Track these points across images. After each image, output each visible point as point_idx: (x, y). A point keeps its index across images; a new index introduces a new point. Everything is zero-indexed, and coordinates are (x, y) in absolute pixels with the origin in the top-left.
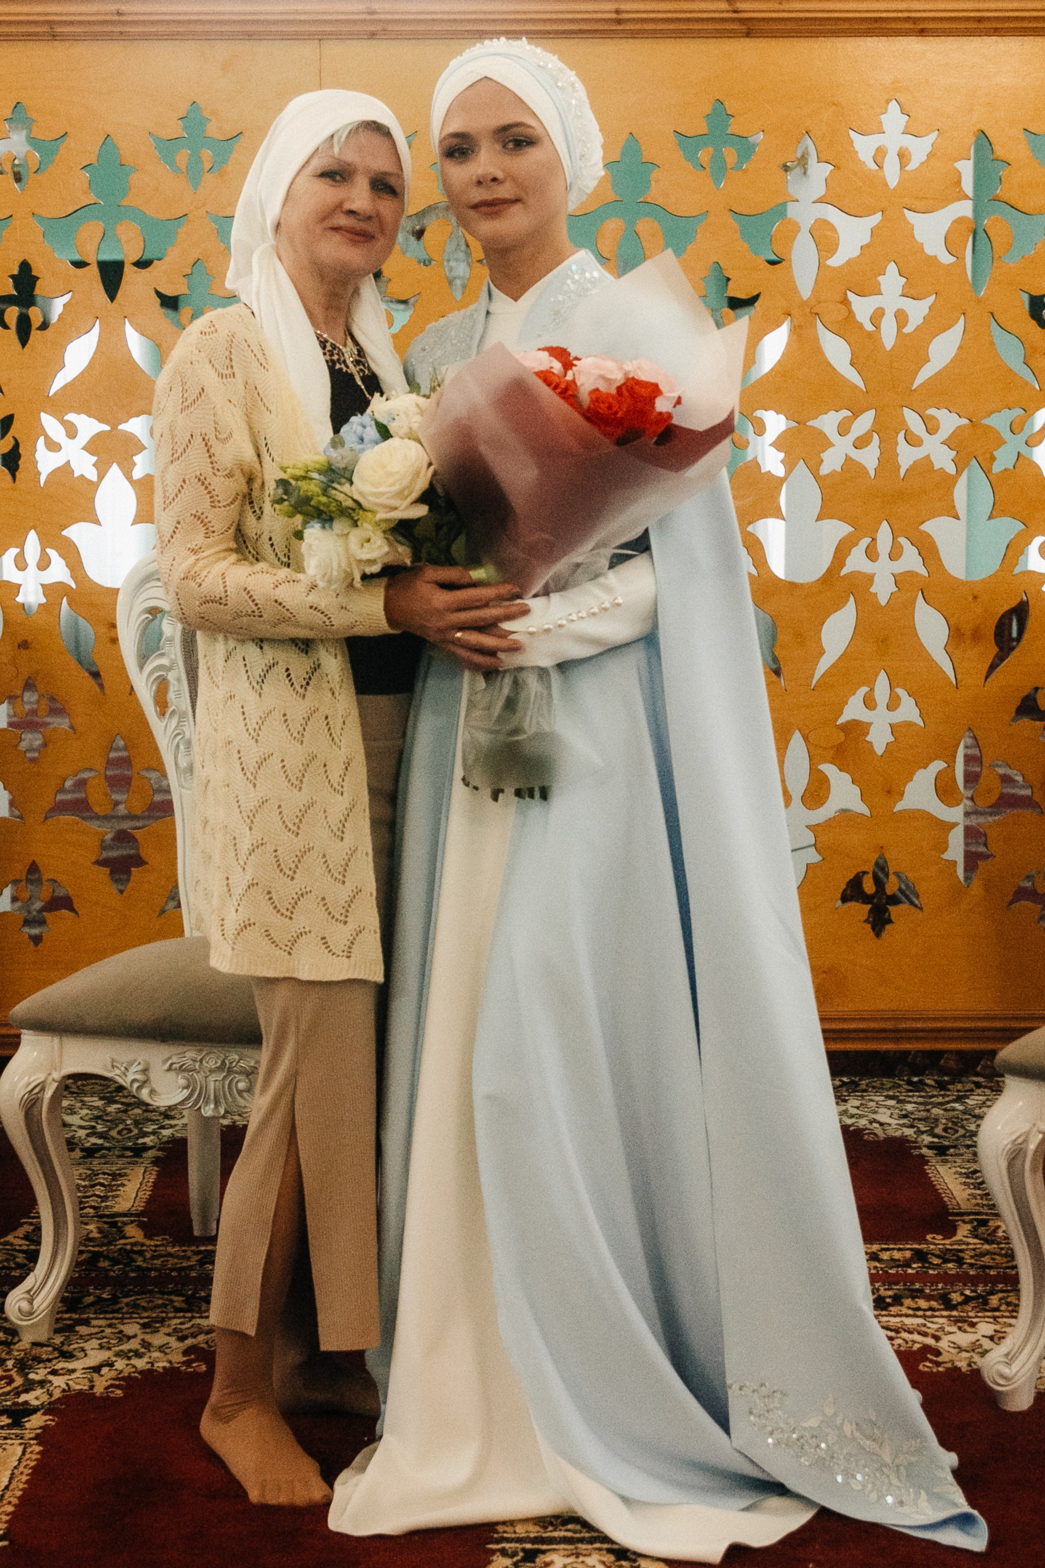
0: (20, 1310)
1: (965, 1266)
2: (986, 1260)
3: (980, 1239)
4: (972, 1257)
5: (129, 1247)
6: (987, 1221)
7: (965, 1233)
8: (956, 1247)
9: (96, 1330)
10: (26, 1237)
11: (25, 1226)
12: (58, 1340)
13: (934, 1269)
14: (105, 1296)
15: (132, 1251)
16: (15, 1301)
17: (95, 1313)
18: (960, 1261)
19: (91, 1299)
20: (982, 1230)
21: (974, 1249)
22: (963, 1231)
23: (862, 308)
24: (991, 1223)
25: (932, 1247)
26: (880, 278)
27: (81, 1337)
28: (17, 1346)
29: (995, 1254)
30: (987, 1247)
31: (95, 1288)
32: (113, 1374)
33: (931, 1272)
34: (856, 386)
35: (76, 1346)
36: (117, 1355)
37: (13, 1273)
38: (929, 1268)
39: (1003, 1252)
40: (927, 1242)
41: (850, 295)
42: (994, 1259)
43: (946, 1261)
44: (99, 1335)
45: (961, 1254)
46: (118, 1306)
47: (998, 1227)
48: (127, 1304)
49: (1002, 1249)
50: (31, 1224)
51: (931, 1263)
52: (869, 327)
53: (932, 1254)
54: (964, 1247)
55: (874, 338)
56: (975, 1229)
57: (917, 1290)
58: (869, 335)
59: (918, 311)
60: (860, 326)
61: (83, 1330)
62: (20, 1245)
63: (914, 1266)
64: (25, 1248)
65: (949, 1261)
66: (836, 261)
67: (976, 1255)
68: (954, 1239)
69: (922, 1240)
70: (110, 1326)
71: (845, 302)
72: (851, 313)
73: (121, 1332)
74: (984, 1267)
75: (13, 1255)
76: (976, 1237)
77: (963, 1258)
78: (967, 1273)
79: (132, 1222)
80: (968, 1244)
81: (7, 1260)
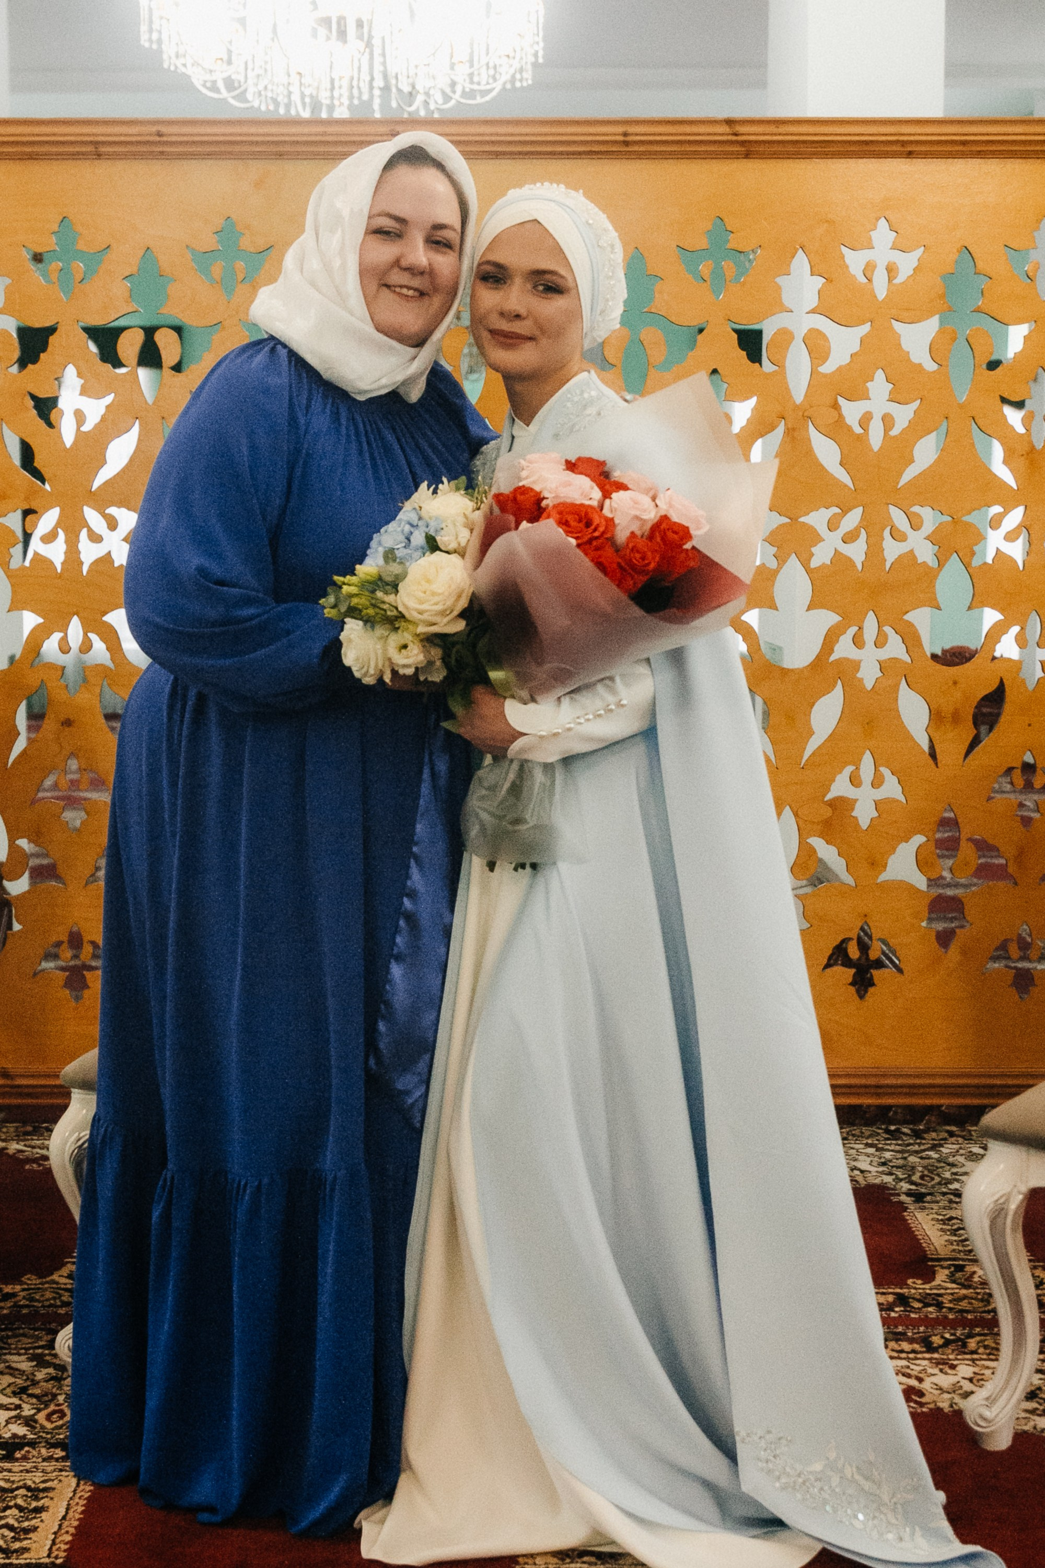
1: (944, 1310)
2: (964, 1304)
3: (958, 1284)
4: (950, 1301)
6: (964, 1266)
7: (944, 1278)
8: (935, 1291)
13: (916, 1313)
18: (939, 1306)
20: (959, 1275)
21: (952, 1294)
22: (941, 1276)
23: (851, 412)
24: (967, 1269)
25: (913, 1291)
26: (869, 384)
29: (972, 1298)
30: (964, 1292)
33: (913, 1315)
34: (846, 486)
38: (910, 1311)
39: (980, 1297)
40: (909, 1287)
41: (841, 400)
42: (970, 1303)
43: (927, 1305)
45: (940, 1299)
47: (974, 1273)
49: (978, 1294)
51: (913, 1307)
52: (858, 430)
53: (914, 1298)
54: (942, 1291)
55: (862, 439)
56: (952, 1274)
57: (900, 1333)
58: (859, 438)
59: (904, 415)
60: (849, 428)
62: (65, 1284)
63: (897, 1309)
64: (69, 1286)
65: (930, 1305)
66: (828, 368)
67: (955, 1300)
68: (934, 1283)
69: (903, 1284)
71: (836, 406)
72: (841, 415)
74: (962, 1311)
75: (58, 1293)
76: (954, 1282)
77: (942, 1303)
78: (946, 1317)
80: (946, 1289)
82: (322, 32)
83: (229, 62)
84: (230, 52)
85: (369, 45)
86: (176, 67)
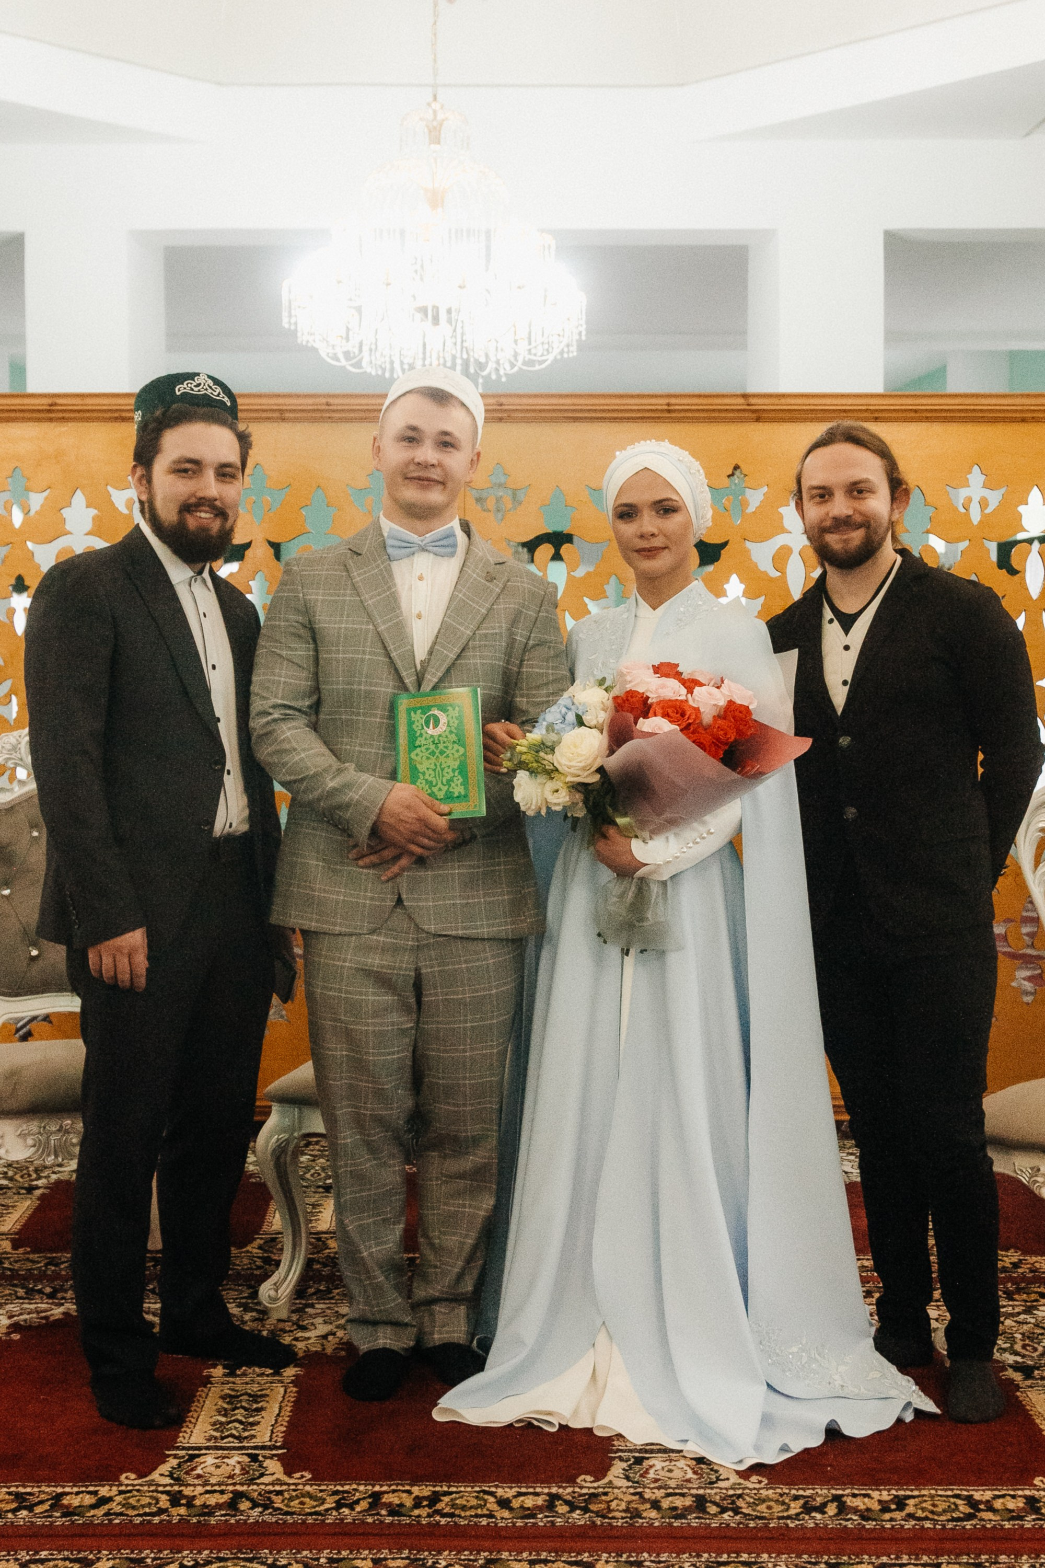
0: (269, 1296)
5: (332, 1255)
9: (319, 1311)
10: (260, 1248)
11: (258, 1240)
12: (295, 1317)
14: (322, 1288)
15: (335, 1258)
16: (266, 1290)
17: (317, 1299)
19: (312, 1290)
27: (311, 1316)
28: (267, 1322)
31: (314, 1283)
32: (337, 1340)
35: (307, 1322)
36: (338, 1327)
37: (255, 1272)
44: (322, 1314)
46: (331, 1295)
48: (338, 1294)
50: (261, 1239)
61: (308, 1310)
70: (328, 1308)
73: (337, 1312)
79: (332, 1238)
81: (250, 1264)
82: (419, 316)
83: (347, 339)
84: (348, 329)
85: (455, 331)
86: (308, 342)
